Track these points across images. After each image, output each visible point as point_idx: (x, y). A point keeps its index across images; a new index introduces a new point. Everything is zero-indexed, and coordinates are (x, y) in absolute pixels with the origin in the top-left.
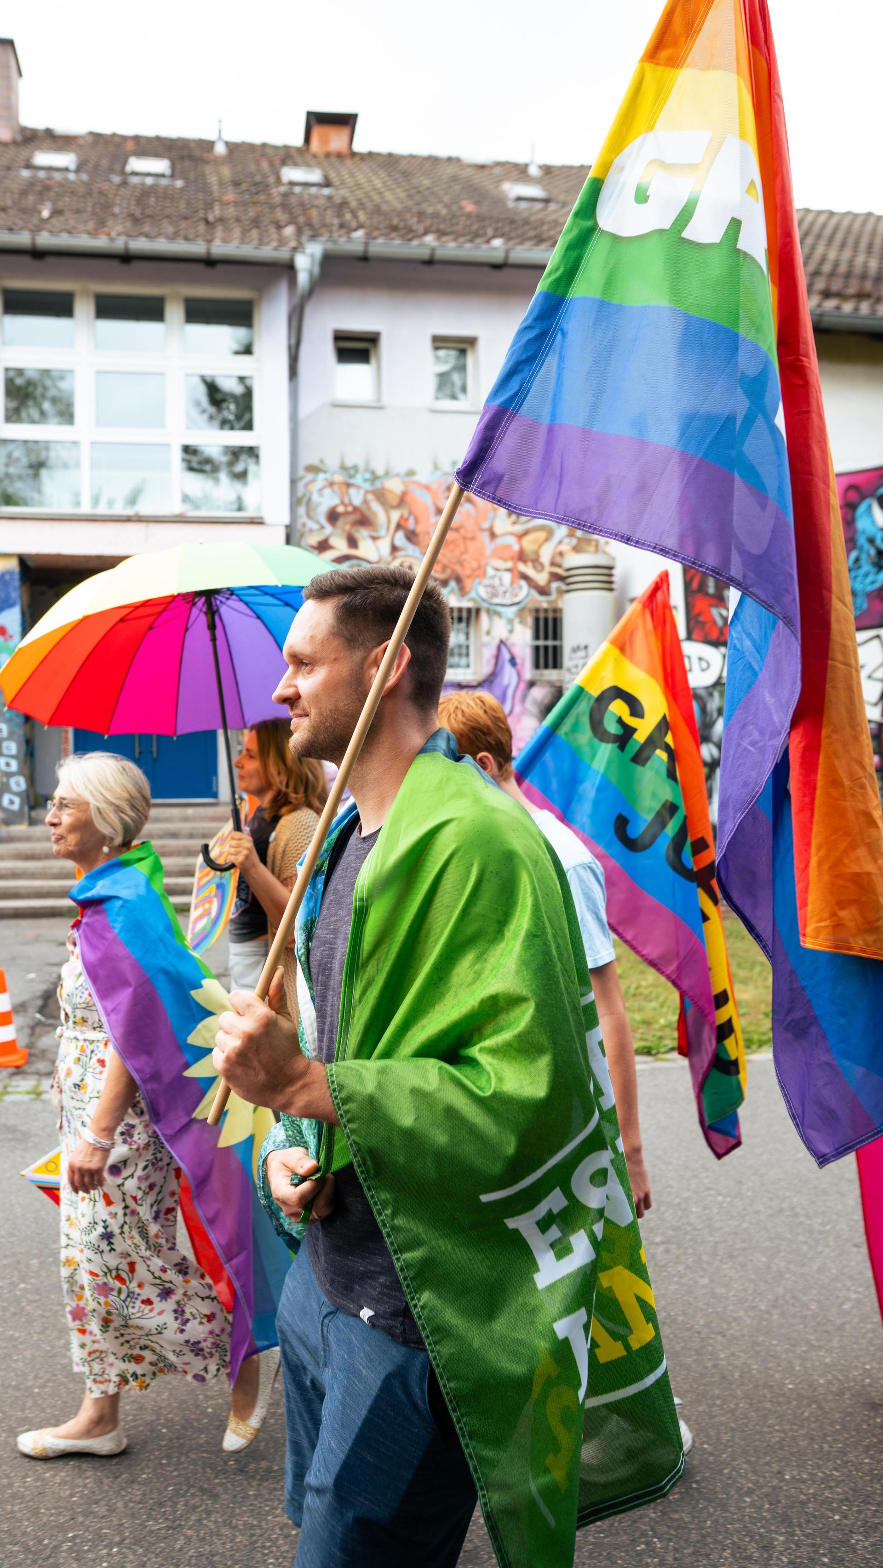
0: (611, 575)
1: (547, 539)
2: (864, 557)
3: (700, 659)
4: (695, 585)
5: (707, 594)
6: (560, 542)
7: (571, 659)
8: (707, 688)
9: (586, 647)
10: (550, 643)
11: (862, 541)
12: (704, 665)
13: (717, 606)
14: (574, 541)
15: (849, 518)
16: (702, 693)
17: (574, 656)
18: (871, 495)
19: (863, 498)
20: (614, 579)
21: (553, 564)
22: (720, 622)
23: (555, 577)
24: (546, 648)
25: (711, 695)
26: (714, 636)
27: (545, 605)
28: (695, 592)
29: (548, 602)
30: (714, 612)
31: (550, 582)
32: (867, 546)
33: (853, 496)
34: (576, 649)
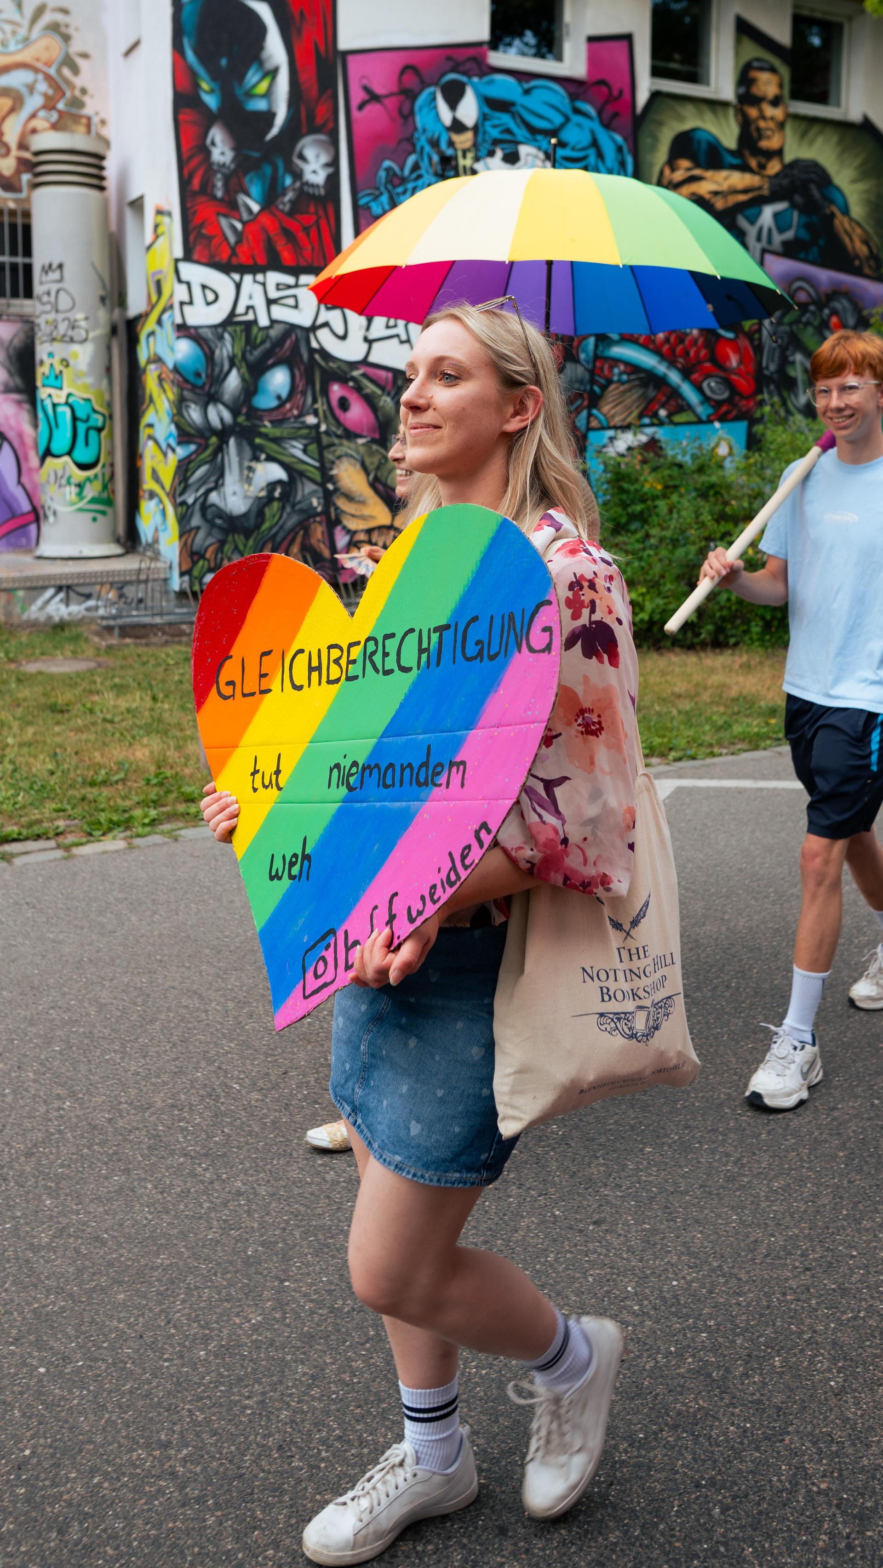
0: (102, 168)
1: (12, 110)
2: (424, 164)
3: (204, 287)
4: (196, 183)
5: (214, 197)
6: (33, 116)
7: (41, 283)
8: (215, 327)
9: (60, 266)
10: (20, 260)
11: (422, 141)
12: (211, 297)
13: (226, 216)
14: (55, 116)
15: (406, 110)
16: (208, 334)
17: (44, 278)
18: (435, 84)
19: (424, 85)
20: (105, 173)
21: (23, 146)
22: (232, 239)
23: (25, 165)
24: (14, 267)
25: (221, 338)
26: (224, 257)
27: (12, 205)
28: (195, 194)
29: (16, 201)
30: (224, 222)
31: (18, 172)
32: (428, 149)
33: (412, 82)
34: (47, 269)
